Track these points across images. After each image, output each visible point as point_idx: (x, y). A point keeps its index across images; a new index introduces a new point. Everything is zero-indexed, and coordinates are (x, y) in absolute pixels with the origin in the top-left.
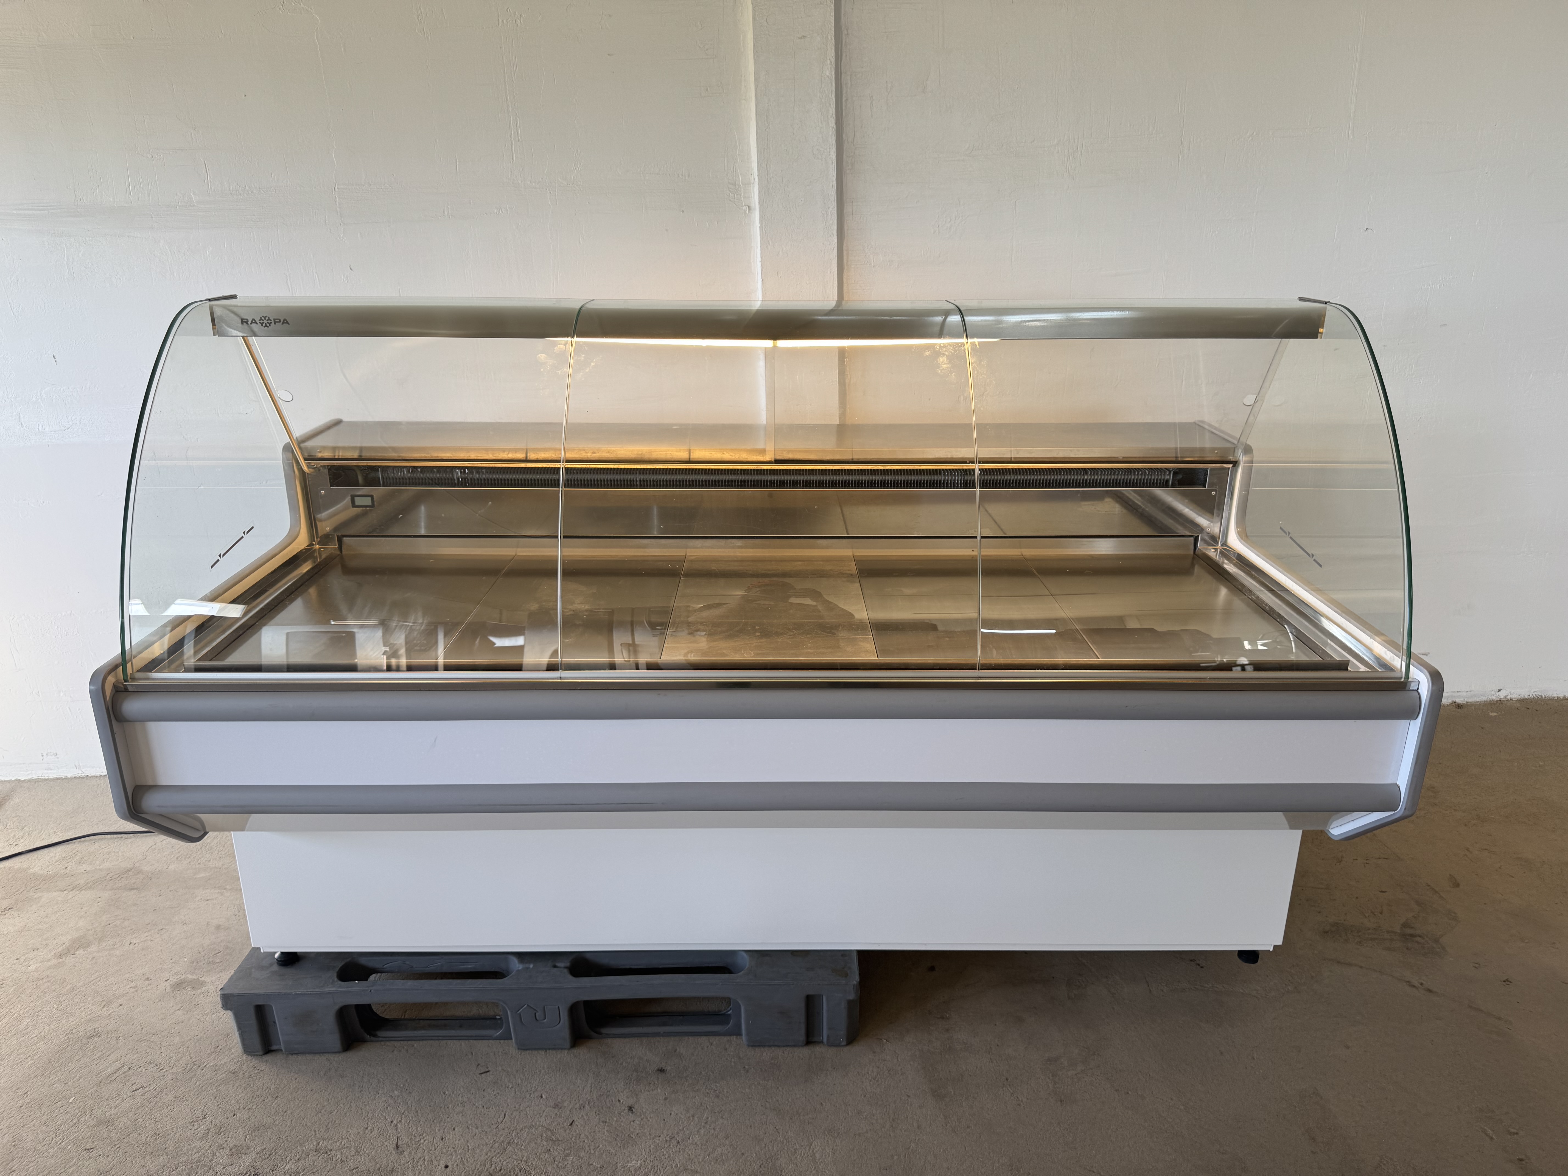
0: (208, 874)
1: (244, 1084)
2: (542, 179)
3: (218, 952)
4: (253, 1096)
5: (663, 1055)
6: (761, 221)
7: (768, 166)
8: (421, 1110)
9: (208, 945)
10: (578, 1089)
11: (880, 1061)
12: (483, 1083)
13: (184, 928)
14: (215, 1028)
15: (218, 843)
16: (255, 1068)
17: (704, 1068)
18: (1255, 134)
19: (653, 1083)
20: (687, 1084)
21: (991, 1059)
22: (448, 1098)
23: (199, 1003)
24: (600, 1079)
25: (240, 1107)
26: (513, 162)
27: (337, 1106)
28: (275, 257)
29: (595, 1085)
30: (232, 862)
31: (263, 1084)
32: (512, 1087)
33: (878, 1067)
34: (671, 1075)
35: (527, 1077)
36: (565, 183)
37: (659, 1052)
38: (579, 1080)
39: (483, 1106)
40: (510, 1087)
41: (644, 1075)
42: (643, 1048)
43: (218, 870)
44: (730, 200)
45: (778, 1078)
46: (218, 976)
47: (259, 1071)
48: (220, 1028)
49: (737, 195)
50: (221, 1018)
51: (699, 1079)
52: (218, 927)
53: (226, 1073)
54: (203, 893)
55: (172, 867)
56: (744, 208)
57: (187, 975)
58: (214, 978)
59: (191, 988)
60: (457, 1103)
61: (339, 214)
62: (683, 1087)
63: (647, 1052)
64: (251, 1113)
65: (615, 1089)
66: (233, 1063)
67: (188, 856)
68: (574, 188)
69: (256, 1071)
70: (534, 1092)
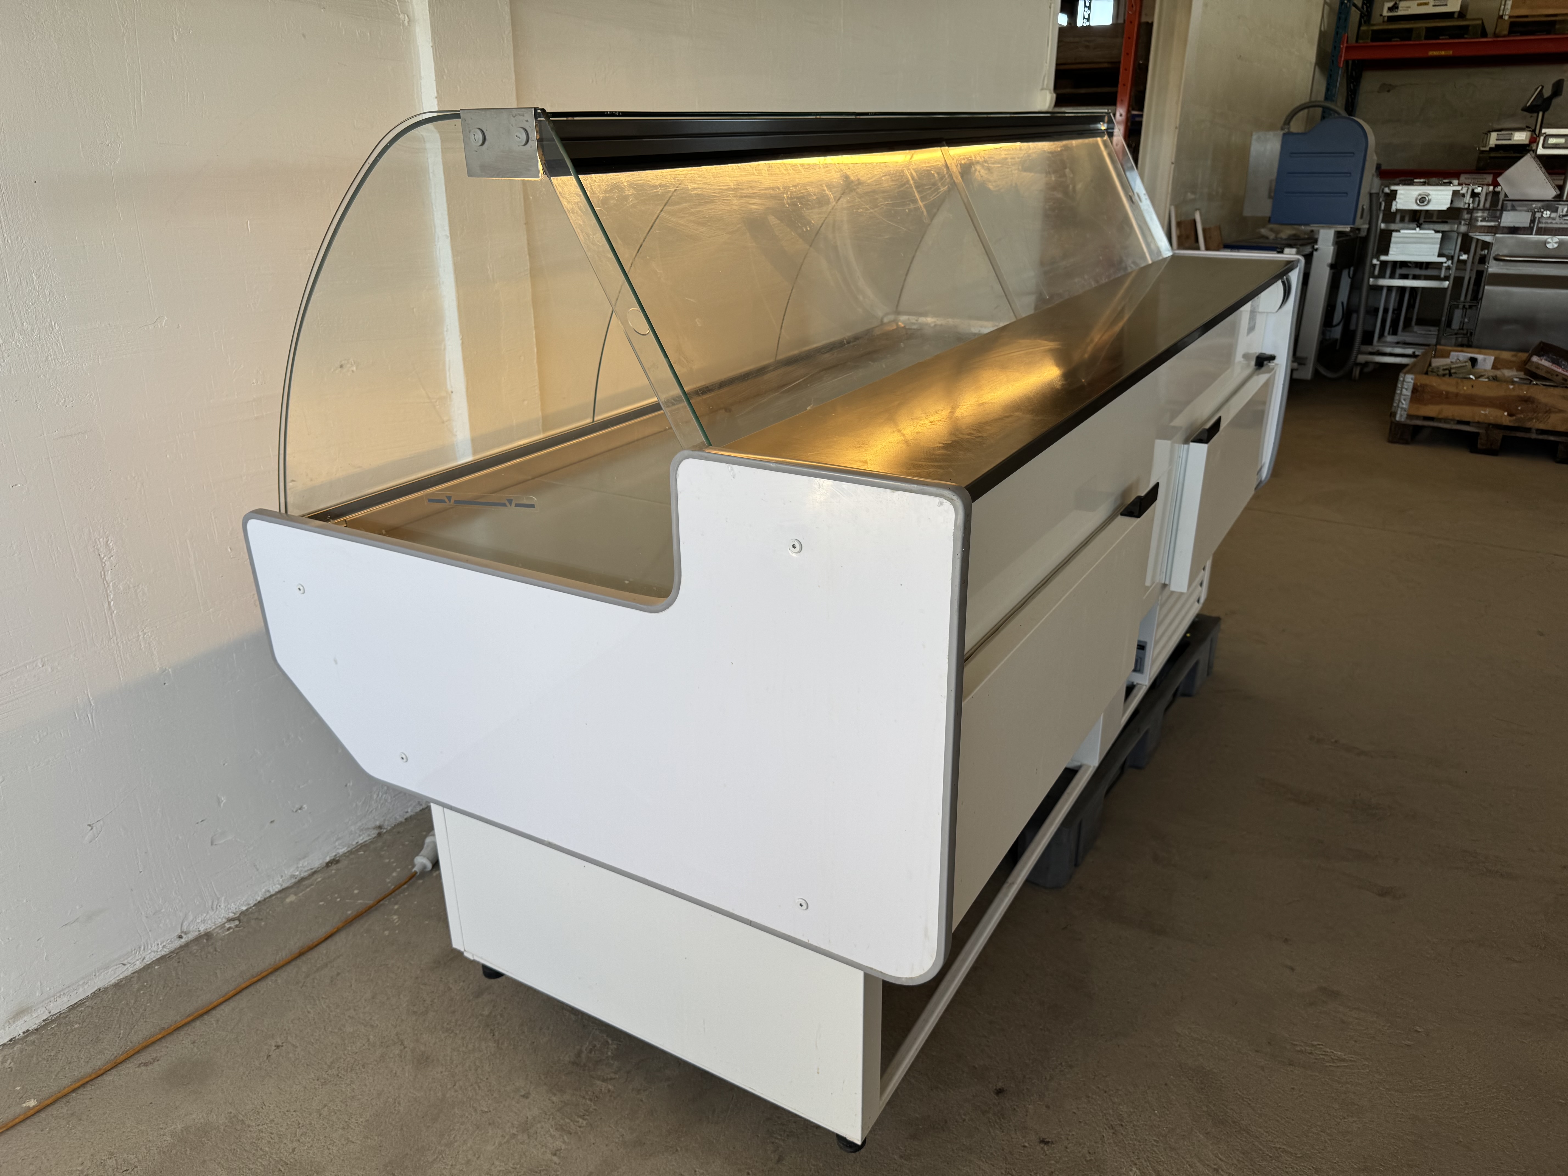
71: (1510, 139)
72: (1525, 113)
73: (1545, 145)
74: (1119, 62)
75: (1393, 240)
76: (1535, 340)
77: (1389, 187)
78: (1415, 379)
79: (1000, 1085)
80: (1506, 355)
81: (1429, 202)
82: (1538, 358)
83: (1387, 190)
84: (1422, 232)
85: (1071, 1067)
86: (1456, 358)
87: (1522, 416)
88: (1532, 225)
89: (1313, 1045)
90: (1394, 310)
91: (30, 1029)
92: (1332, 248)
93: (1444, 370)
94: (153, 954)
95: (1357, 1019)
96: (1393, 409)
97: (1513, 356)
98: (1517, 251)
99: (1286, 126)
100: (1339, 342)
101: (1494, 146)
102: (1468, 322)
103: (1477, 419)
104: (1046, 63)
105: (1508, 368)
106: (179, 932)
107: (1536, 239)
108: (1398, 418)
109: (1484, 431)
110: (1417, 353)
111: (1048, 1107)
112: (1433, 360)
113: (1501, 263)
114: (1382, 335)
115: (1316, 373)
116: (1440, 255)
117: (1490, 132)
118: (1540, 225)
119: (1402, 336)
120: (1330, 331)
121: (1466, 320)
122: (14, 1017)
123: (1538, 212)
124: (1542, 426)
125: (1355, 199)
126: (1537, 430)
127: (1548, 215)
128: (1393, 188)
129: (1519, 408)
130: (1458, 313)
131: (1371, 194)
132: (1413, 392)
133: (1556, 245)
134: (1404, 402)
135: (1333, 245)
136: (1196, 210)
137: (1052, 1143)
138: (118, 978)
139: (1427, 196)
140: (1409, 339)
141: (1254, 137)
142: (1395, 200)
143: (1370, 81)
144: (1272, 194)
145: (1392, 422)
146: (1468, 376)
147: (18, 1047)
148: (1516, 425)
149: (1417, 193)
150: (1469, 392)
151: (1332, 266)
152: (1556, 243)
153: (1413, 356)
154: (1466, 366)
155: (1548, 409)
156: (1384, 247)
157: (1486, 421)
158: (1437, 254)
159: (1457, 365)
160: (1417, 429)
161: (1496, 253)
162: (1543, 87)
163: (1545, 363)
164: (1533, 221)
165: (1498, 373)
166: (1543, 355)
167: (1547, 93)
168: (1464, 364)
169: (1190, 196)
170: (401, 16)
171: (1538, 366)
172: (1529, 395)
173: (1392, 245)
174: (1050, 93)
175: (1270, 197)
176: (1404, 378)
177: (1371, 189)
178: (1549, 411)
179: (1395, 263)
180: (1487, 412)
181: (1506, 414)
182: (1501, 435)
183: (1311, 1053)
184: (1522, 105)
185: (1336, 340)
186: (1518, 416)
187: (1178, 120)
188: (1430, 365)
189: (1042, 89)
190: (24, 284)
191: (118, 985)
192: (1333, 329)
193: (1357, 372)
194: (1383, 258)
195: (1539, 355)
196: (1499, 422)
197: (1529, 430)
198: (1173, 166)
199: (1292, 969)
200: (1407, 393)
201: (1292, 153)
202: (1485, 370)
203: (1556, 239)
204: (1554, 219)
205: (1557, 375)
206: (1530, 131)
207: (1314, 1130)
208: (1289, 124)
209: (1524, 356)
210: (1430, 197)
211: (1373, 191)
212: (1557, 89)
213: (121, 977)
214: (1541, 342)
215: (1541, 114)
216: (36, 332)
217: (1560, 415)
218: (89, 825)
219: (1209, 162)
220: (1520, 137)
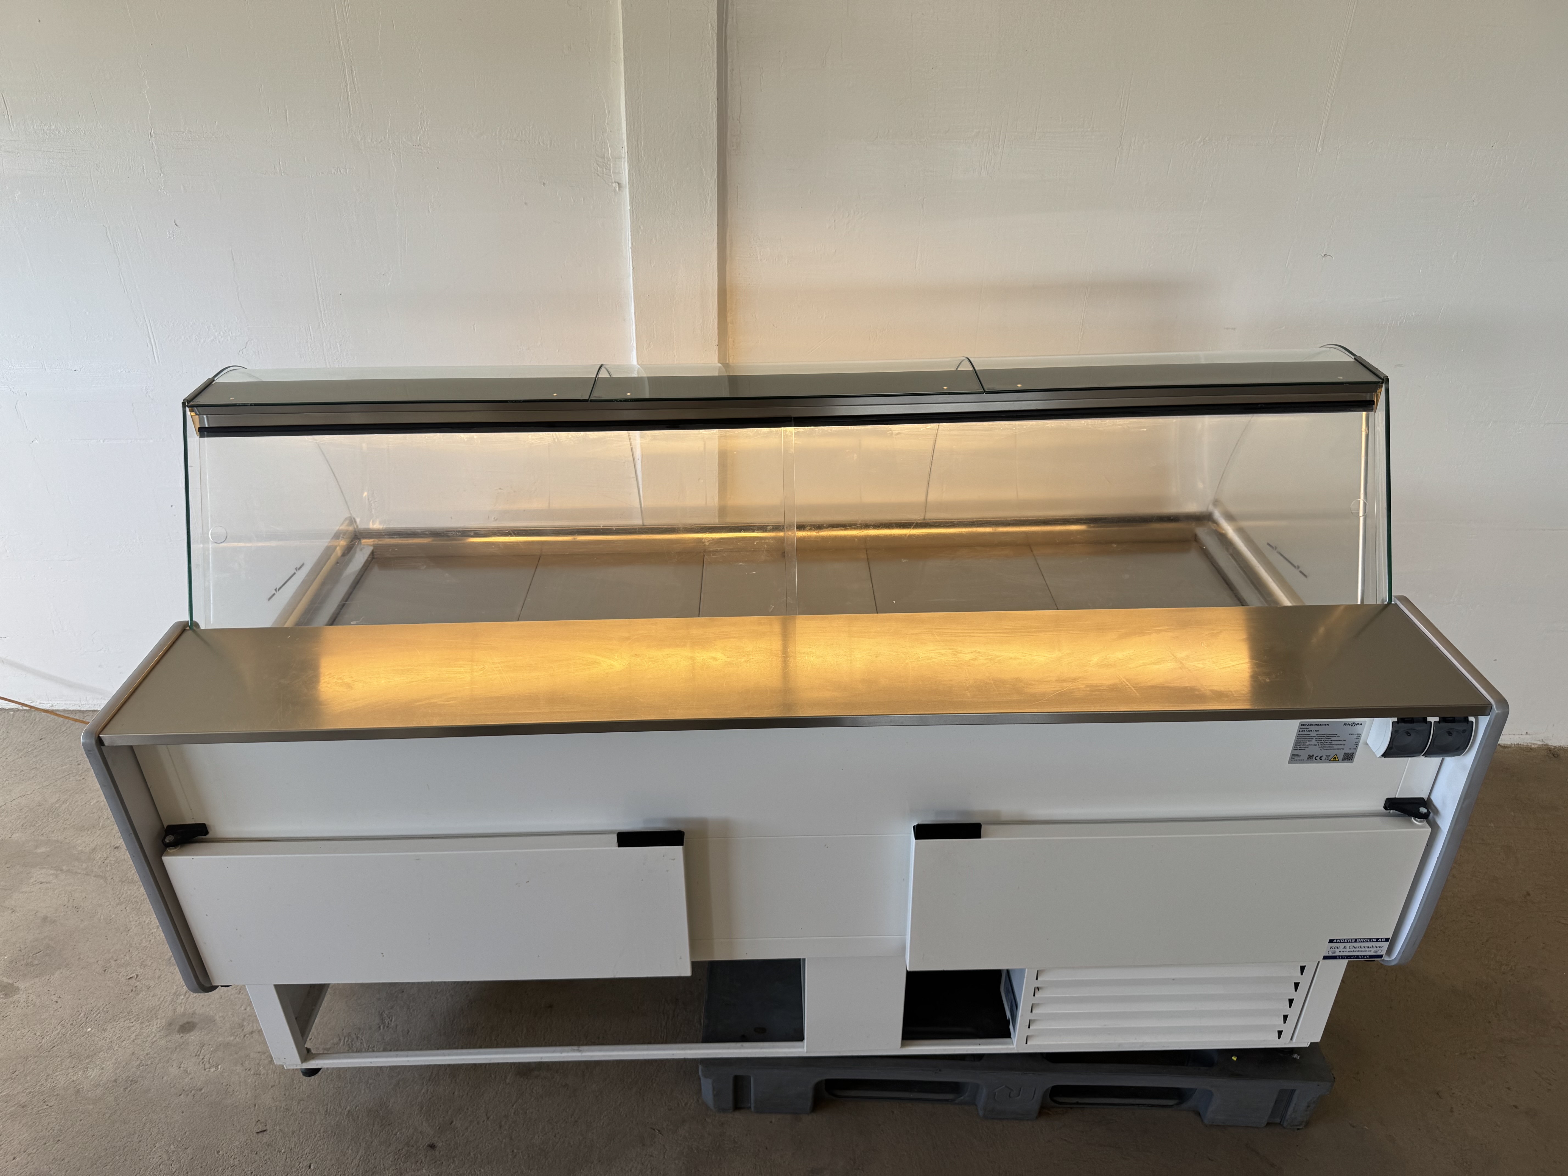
0: (48, 849)
1: (31, 1121)
2: (384, 138)
3: (38, 951)
4: (36, 1137)
5: (438, 1128)
6: (631, 204)
7: (639, 142)
8: (191, 1171)
9: (31, 942)
10: (347, 1162)
11: (647, 1157)
12: (257, 1144)
13: (11, 917)
14: (17, 1047)
15: (66, 810)
16: (45, 1102)
17: (473, 1148)
18: (1207, 139)
19: (420, 1161)
20: (453, 1166)
21: (755, 1164)
22: (220, 1159)
23: (8, 1014)
24: (370, 1152)
25: (21, 1149)
26: (350, 116)
27: (113, 1157)
28: (91, 206)
29: (364, 1158)
30: (74, 835)
31: (48, 1124)
32: (284, 1152)
33: (643, 1164)
34: (440, 1153)
35: (301, 1141)
36: (411, 144)
37: (436, 1123)
38: (350, 1150)
39: (252, 1173)
40: (283, 1151)
41: (413, 1150)
42: (420, 1116)
43: (60, 844)
44: (598, 175)
45: (542, 1168)
46: (33, 982)
47: (48, 1107)
48: (22, 1048)
49: (606, 169)
50: (25, 1036)
51: (466, 1161)
52: (45, 919)
53: (16, 1106)
54: (39, 873)
55: (16, 836)
56: (614, 185)
57: (4, 978)
58: (28, 984)
59: (3, 995)
60: (227, 1167)
61: (158, 163)
62: (448, 1170)
63: (424, 1122)
64: (30, 1159)
65: (382, 1165)
66: (25, 1094)
67: (33, 824)
68: (421, 151)
69: (45, 1107)
70: (304, 1160)
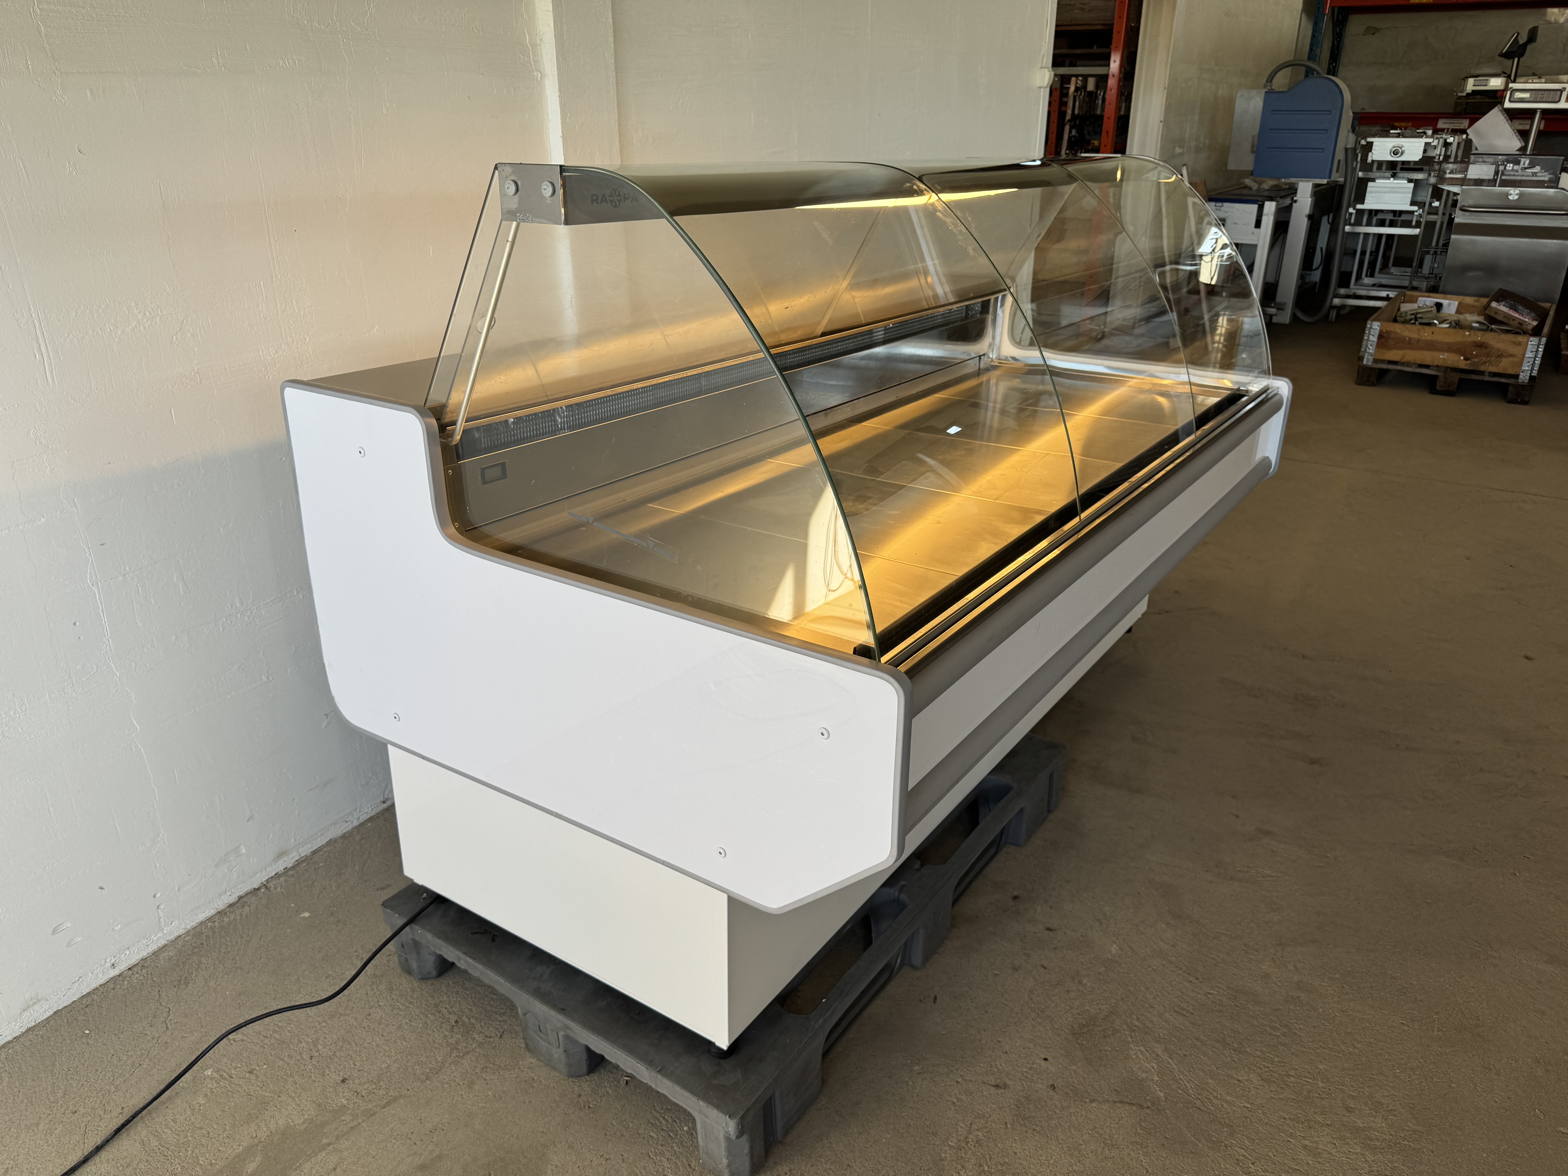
44: (522, 64)
49: (527, 57)
71: (1486, 85)
72: (1503, 59)
73: (1512, 100)
74: (1113, 24)
75: (1369, 189)
76: (1497, 285)
77: (1365, 138)
78: (1381, 326)
79: (1015, 893)
80: (1469, 300)
81: (1402, 153)
82: (1496, 303)
83: (1363, 142)
84: (1395, 181)
85: (1068, 882)
86: (1423, 303)
87: (1477, 360)
88: (1496, 177)
89: (1249, 867)
90: (1371, 252)
91: (288, 867)
92: (1310, 199)
93: (1411, 314)
94: (365, 815)
95: (1283, 849)
96: (1361, 354)
97: (1476, 301)
98: (1482, 202)
99: (1269, 84)
100: (1318, 285)
101: (1470, 92)
102: (1438, 267)
103: (1436, 363)
104: (1045, 43)
105: (1470, 313)
106: (382, 799)
107: (1498, 191)
108: (1365, 362)
109: (1443, 374)
110: (1391, 296)
111: (1051, 908)
112: (1402, 305)
113: (1467, 213)
114: (1359, 277)
115: (1294, 317)
116: (1413, 203)
117: (1467, 78)
118: (1503, 177)
119: (1380, 278)
120: (1310, 275)
121: (1436, 265)
122: (278, 857)
123: (1501, 165)
124: (1493, 369)
125: (1332, 152)
126: (1490, 373)
127: (1511, 168)
128: (1370, 140)
129: (1474, 353)
130: (1428, 259)
131: (1346, 149)
132: (1379, 338)
133: (1516, 197)
134: (1370, 347)
135: (1311, 197)
136: (1184, 165)
137: (1055, 930)
138: (343, 832)
139: (1400, 148)
140: (1384, 281)
141: (1239, 94)
142: (1371, 151)
143: (1356, 25)
144: (1255, 149)
145: (1359, 366)
146: (1432, 321)
147: (282, 879)
148: (1471, 368)
149: (1392, 145)
150: (1429, 338)
151: (1310, 217)
152: (1517, 194)
153: (1387, 299)
154: (1432, 311)
155: (1499, 354)
156: (1361, 197)
157: (1446, 365)
158: (1409, 202)
159: (1423, 310)
160: (1382, 373)
161: (1462, 204)
162: (1518, 34)
163: (1503, 308)
164: (1497, 173)
165: (1461, 317)
166: (1502, 301)
167: (1523, 40)
168: (1430, 309)
169: (1178, 150)
170: (536, 73)
171: (1497, 311)
172: (1483, 341)
173: (1367, 194)
174: (1049, 71)
175: (1253, 152)
176: (1371, 325)
177: (1346, 145)
178: (1501, 355)
179: (1371, 211)
180: (1445, 357)
181: (1462, 358)
182: (1458, 378)
183: (1247, 872)
184: (1499, 52)
185: (1316, 283)
186: (1473, 360)
187: (1167, 81)
188: (1399, 310)
189: (1041, 68)
190: (288, 308)
191: (344, 837)
192: (1313, 272)
193: (1333, 314)
194: (1359, 206)
195: (1498, 301)
196: (1455, 365)
197: (1482, 373)
198: (1162, 124)
199: (1237, 816)
200: (1374, 339)
201: (1273, 111)
202: (1450, 315)
203: (1517, 191)
204: (1517, 171)
205: (1514, 320)
206: (1505, 77)
207: (1245, 921)
208: (1271, 82)
209: (1484, 301)
210: (1403, 149)
211: (1349, 146)
212: (1533, 36)
213: (345, 831)
214: (1500, 289)
215: (1516, 60)
216: (295, 343)
217: (1511, 359)
218: (326, 715)
219: (1196, 117)
220: (1496, 83)
